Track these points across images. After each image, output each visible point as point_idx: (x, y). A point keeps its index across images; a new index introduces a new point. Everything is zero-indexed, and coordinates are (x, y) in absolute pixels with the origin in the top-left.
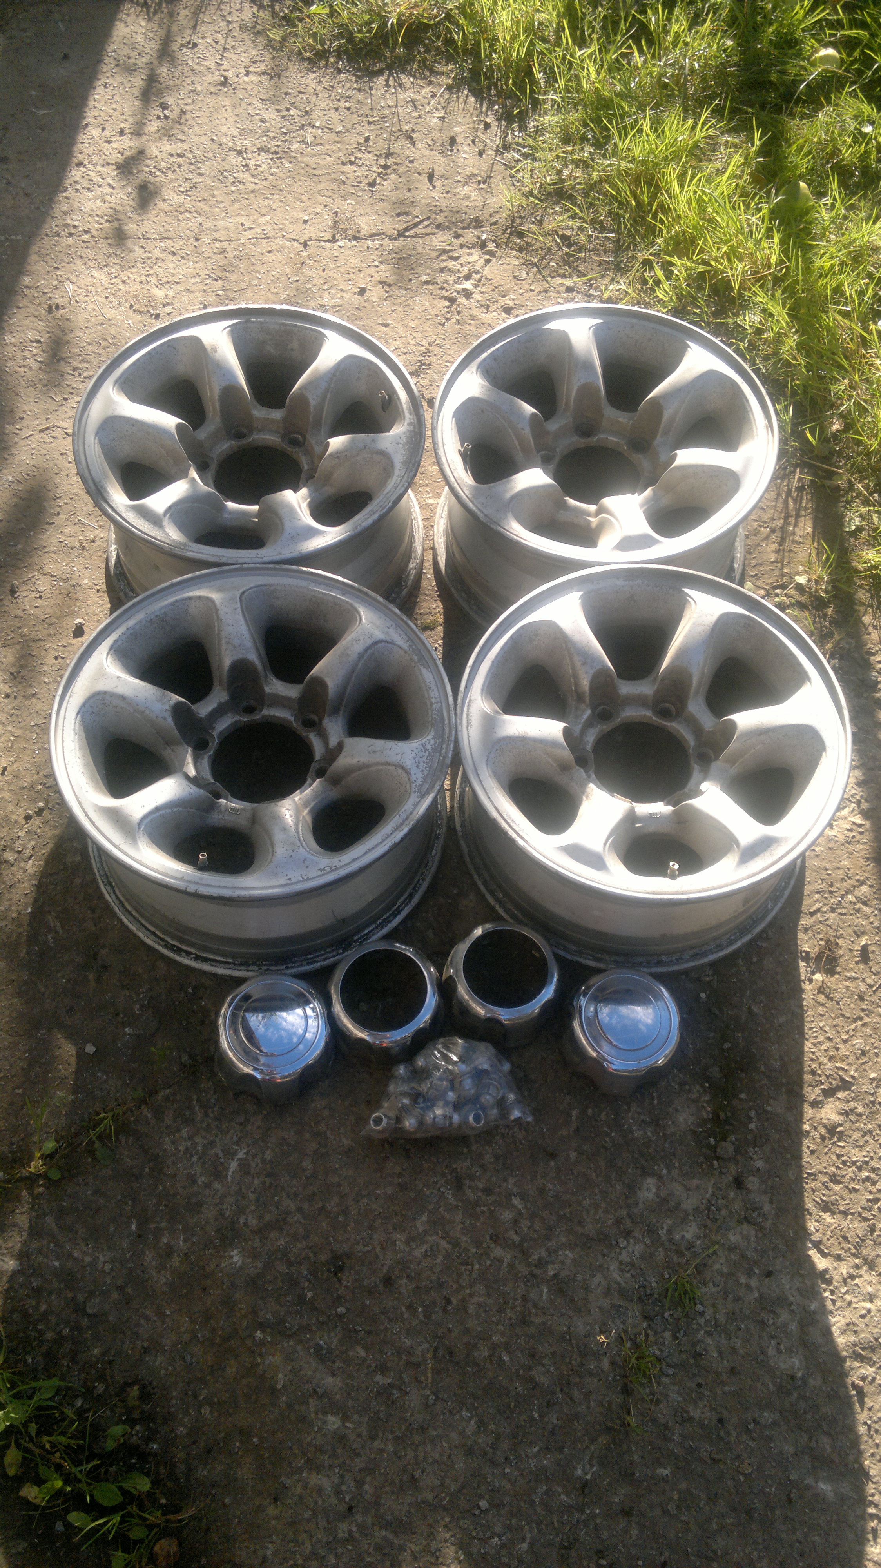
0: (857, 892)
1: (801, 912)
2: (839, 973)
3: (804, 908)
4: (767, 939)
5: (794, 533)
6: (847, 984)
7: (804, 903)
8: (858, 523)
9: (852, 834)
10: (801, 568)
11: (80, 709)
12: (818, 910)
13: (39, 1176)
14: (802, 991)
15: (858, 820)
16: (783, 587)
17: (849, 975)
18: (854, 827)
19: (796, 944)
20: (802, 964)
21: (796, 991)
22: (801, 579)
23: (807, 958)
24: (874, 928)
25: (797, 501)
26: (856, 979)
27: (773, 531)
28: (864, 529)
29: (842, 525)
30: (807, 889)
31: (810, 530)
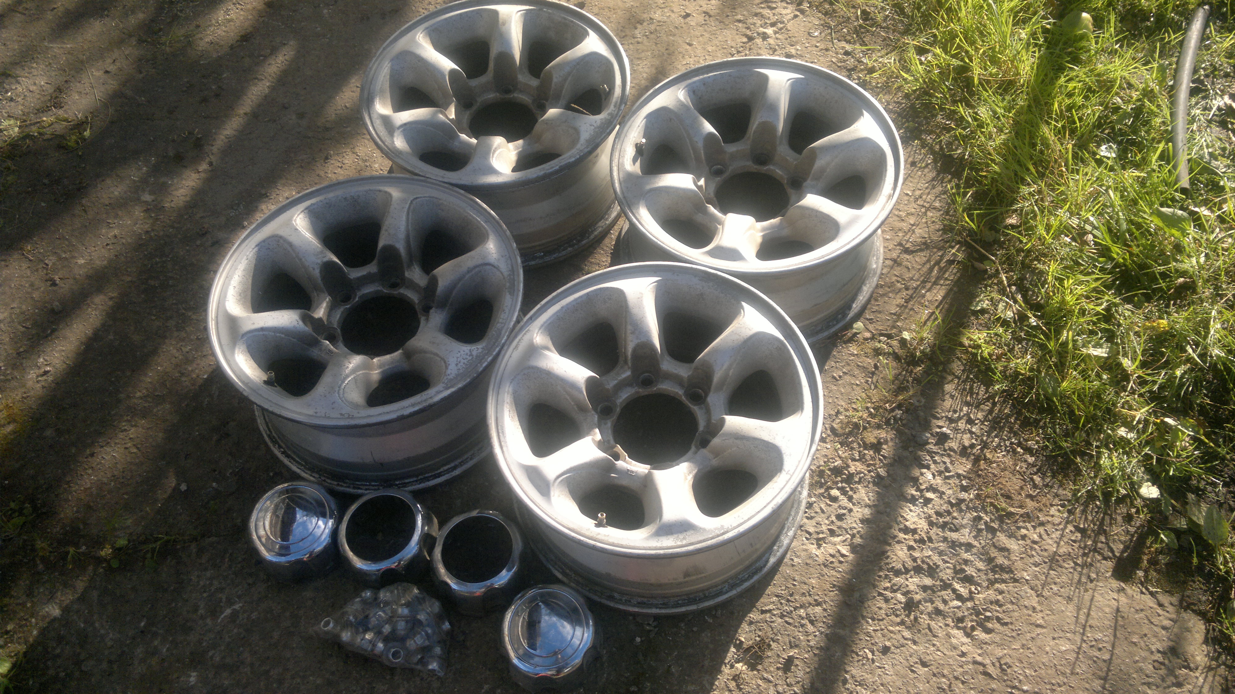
0: (810, 610)
1: (755, 606)
2: (758, 670)
3: (759, 604)
4: (715, 617)
5: (924, 296)
6: (760, 682)
7: (762, 600)
8: (985, 306)
9: (832, 559)
10: (913, 326)
11: (261, 243)
12: (770, 611)
13: (105, 560)
14: (720, 672)
15: (845, 550)
16: (889, 336)
17: (765, 675)
18: (838, 555)
19: (736, 631)
20: (733, 649)
21: (716, 670)
22: (906, 335)
23: (739, 646)
24: (809, 646)
25: (942, 271)
26: (770, 682)
27: (907, 289)
28: (988, 313)
29: (971, 303)
30: (770, 590)
31: (940, 298)
